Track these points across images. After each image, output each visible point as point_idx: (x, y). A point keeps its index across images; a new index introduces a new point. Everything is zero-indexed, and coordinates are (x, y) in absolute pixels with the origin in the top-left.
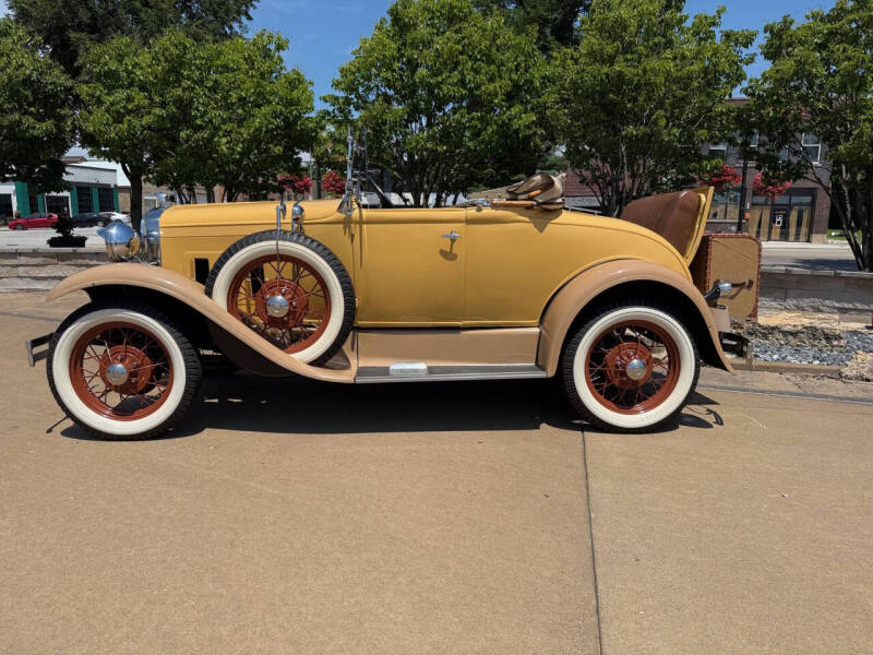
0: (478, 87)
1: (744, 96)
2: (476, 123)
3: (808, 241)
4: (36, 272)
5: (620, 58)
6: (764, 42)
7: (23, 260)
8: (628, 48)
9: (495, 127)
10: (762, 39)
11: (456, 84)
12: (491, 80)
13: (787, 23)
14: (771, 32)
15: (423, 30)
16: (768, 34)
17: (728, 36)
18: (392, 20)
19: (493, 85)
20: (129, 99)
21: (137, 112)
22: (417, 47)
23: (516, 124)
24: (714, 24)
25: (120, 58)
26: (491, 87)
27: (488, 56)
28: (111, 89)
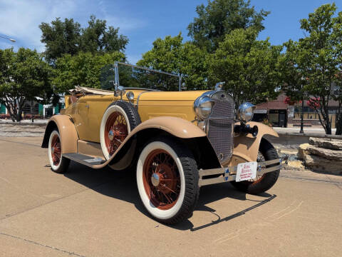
3: (285, 127)
4: (32, 130)
7: (28, 126)
20: (67, 74)
21: (69, 78)
25: (66, 61)
28: (62, 71)
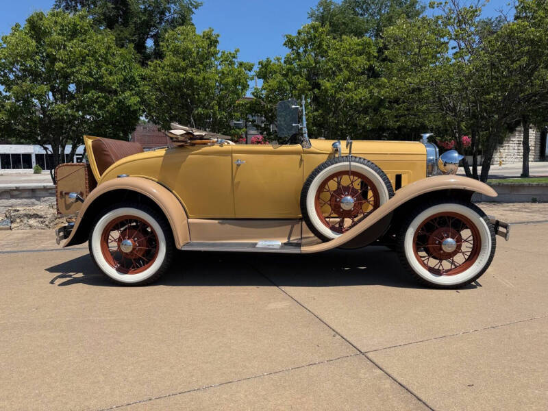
0: (101, 77)
1: (252, 96)
2: (102, 99)
5: (189, 70)
6: (258, 70)
8: (193, 65)
9: (116, 103)
10: (256, 68)
11: (85, 74)
12: (111, 74)
13: (268, 62)
14: (262, 65)
15: (56, 37)
16: (260, 66)
17: (241, 64)
18: (30, 27)
19: (112, 77)
22: (54, 47)
23: (129, 103)
24: (234, 57)
26: (111, 79)
27: (106, 59)
